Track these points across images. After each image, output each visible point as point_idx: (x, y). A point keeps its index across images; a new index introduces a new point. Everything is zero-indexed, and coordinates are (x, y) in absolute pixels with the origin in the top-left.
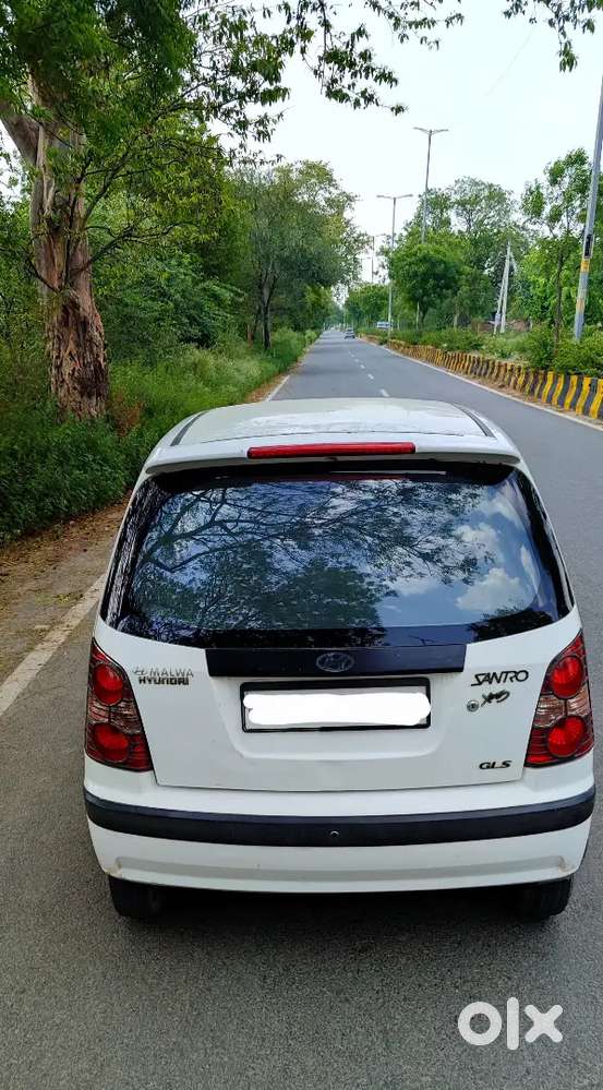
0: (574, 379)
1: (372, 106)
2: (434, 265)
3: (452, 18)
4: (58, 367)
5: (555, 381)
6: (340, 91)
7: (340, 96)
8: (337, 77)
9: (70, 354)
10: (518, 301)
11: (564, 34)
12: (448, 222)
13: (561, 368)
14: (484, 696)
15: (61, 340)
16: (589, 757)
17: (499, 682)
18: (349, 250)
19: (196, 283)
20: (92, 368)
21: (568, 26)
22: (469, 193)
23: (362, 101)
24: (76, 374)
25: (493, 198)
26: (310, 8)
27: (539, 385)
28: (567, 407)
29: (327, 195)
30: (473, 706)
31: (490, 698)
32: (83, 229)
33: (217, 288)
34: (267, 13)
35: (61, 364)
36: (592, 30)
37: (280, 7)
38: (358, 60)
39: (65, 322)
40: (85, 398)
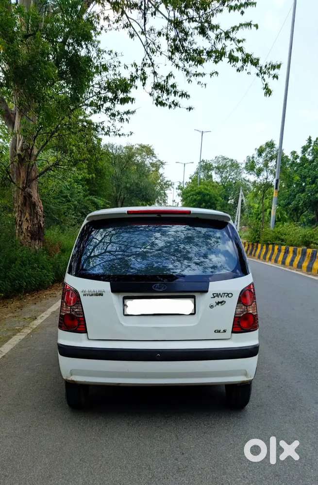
0: (271, 246)
1: (177, 108)
2: (204, 195)
3: (213, 74)
4: (20, 226)
5: (262, 248)
6: (162, 102)
7: (162, 104)
8: (160, 96)
9: (26, 219)
10: (246, 216)
11: (264, 80)
12: (211, 177)
13: (265, 241)
14: (216, 302)
15: (22, 212)
16: (257, 331)
17: (221, 297)
18: (162, 188)
19: (85, 196)
20: (37, 226)
21: (266, 76)
22: (222, 163)
23: (172, 105)
24: (29, 229)
25: (233, 166)
26: (147, 65)
27: (254, 251)
28: (267, 260)
29: (151, 161)
30: (212, 306)
31: (218, 303)
32: (35, 160)
33: (96, 199)
34: (126, 67)
35: (22, 223)
36: (277, 78)
37: (132, 66)
38: (170, 88)
39: (24, 204)
40: (33, 241)
